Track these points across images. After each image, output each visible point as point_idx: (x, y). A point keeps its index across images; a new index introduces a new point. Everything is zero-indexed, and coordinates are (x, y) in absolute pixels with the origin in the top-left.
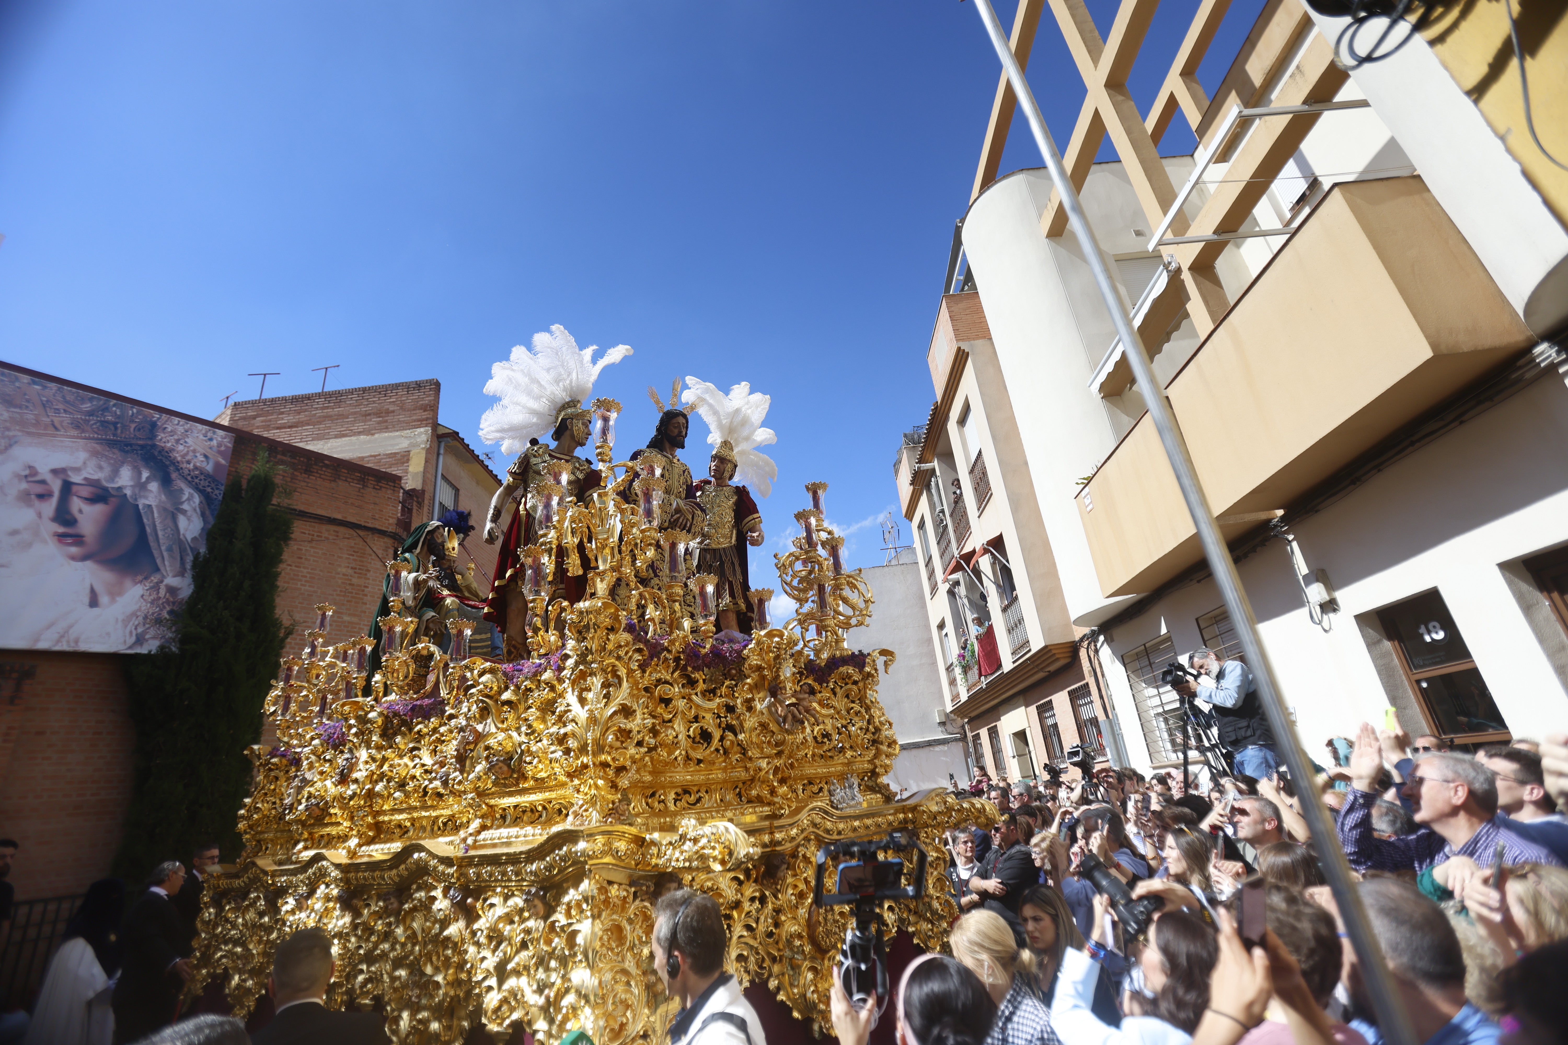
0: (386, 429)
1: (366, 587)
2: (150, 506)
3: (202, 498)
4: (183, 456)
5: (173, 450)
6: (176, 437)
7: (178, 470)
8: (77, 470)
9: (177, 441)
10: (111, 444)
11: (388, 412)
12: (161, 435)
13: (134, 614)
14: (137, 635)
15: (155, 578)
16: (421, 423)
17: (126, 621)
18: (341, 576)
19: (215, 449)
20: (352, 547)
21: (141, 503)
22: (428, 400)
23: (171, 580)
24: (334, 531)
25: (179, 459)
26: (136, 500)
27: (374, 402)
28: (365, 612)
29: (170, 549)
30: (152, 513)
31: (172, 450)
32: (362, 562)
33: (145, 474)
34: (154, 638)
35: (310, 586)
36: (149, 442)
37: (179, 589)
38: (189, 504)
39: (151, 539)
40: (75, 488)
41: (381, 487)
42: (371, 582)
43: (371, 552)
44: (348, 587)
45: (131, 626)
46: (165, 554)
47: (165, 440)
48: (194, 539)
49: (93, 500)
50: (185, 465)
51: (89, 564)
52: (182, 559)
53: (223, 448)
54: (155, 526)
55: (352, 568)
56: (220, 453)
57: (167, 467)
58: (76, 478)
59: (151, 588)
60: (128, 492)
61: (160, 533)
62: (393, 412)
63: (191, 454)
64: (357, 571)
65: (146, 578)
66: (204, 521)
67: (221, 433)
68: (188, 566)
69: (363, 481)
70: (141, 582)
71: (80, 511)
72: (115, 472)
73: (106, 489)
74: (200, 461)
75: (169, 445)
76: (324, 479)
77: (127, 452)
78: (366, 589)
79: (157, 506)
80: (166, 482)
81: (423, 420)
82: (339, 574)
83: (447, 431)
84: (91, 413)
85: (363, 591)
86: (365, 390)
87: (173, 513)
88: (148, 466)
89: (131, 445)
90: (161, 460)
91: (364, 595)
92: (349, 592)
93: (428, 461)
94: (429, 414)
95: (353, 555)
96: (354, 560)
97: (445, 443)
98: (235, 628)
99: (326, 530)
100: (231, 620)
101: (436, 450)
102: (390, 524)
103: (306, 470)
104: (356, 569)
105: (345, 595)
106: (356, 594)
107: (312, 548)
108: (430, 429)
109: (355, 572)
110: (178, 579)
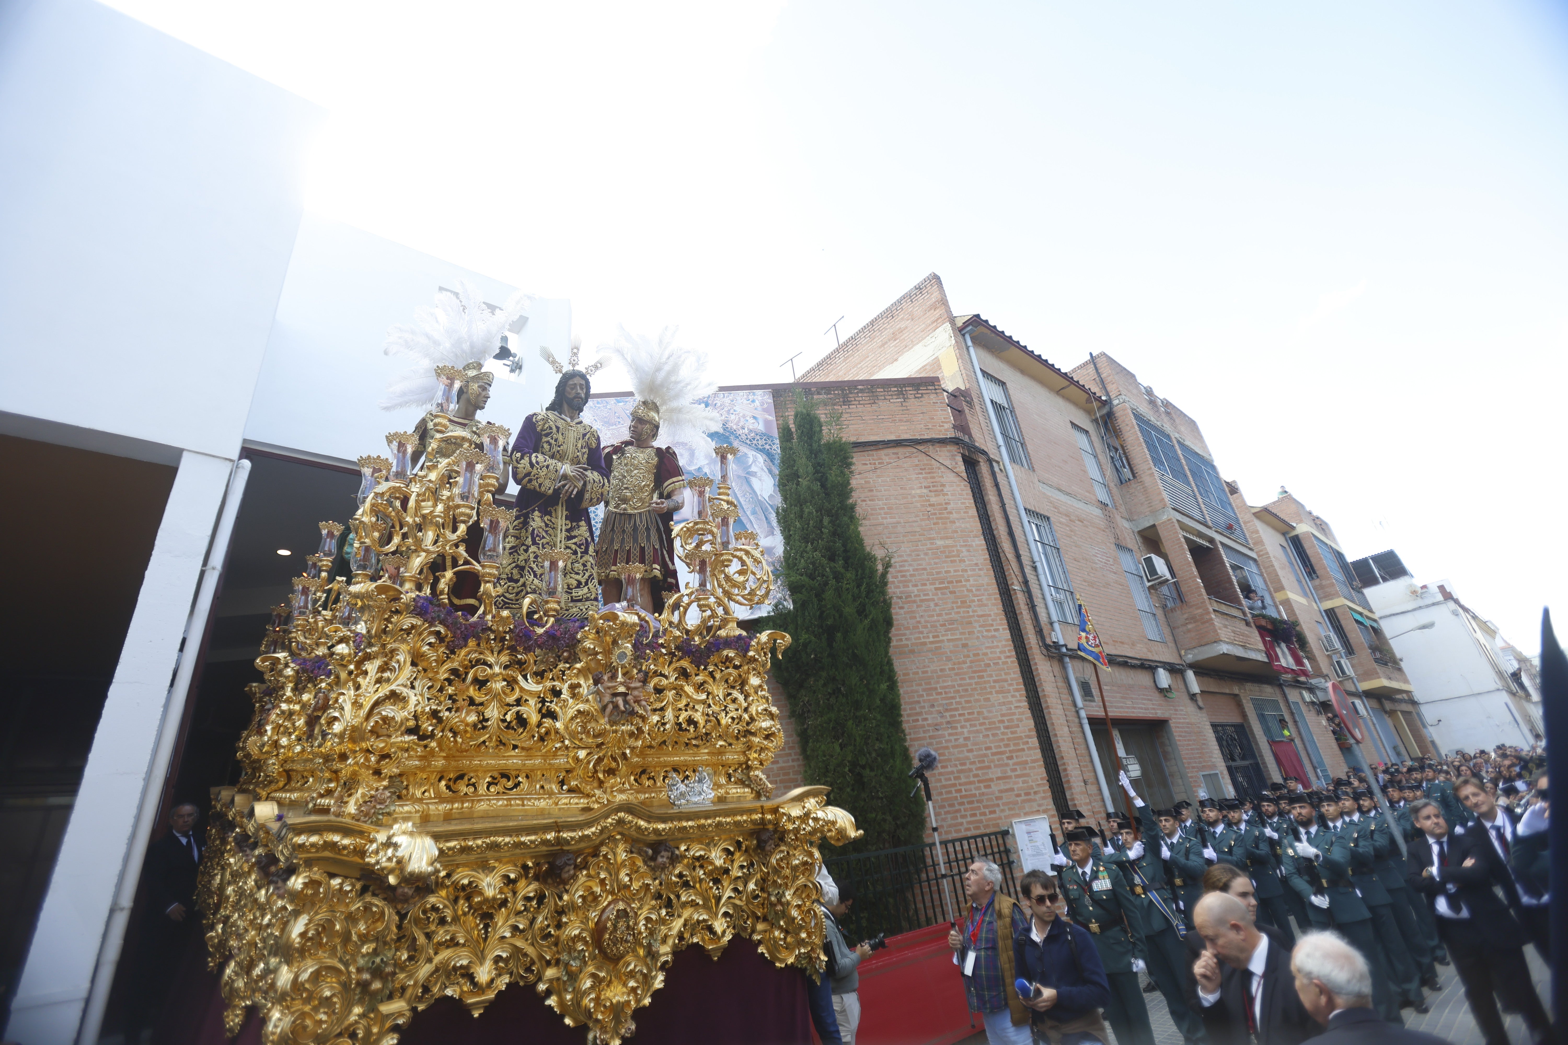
0: (907, 347)
1: (946, 504)
3: (764, 456)
4: (737, 424)
5: (730, 420)
6: (728, 408)
7: (739, 437)
9: (729, 412)
11: (901, 331)
16: (936, 324)
18: (917, 499)
19: (760, 409)
20: (917, 465)
22: (936, 295)
23: (766, 541)
24: (893, 453)
25: (735, 427)
27: (885, 329)
28: (957, 532)
29: (754, 513)
32: (934, 478)
35: (891, 518)
37: (774, 548)
38: (756, 465)
41: (922, 394)
42: (950, 497)
43: (938, 465)
44: (929, 509)
46: (753, 518)
47: (721, 414)
48: (771, 496)
50: (741, 432)
52: (767, 519)
53: (766, 406)
55: (925, 487)
56: (764, 410)
57: (729, 437)
60: (708, 470)
61: (742, 500)
62: (907, 327)
63: (742, 420)
64: (932, 489)
66: (773, 477)
67: (758, 392)
69: (901, 393)
72: (694, 455)
73: (691, 472)
74: (751, 424)
75: (725, 417)
76: (864, 405)
78: (949, 507)
81: (937, 320)
82: (915, 497)
83: (966, 319)
85: (946, 509)
86: (872, 323)
87: (747, 478)
90: (724, 433)
91: (948, 513)
92: (932, 514)
93: (960, 357)
94: (941, 311)
95: (921, 473)
96: (924, 478)
97: (970, 332)
98: (830, 568)
99: (886, 455)
100: (824, 561)
101: (963, 344)
102: (946, 430)
103: (844, 402)
104: (929, 487)
105: (929, 519)
106: (940, 514)
107: (878, 477)
108: (948, 326)
109: (930, 491)
110: (770, 538)
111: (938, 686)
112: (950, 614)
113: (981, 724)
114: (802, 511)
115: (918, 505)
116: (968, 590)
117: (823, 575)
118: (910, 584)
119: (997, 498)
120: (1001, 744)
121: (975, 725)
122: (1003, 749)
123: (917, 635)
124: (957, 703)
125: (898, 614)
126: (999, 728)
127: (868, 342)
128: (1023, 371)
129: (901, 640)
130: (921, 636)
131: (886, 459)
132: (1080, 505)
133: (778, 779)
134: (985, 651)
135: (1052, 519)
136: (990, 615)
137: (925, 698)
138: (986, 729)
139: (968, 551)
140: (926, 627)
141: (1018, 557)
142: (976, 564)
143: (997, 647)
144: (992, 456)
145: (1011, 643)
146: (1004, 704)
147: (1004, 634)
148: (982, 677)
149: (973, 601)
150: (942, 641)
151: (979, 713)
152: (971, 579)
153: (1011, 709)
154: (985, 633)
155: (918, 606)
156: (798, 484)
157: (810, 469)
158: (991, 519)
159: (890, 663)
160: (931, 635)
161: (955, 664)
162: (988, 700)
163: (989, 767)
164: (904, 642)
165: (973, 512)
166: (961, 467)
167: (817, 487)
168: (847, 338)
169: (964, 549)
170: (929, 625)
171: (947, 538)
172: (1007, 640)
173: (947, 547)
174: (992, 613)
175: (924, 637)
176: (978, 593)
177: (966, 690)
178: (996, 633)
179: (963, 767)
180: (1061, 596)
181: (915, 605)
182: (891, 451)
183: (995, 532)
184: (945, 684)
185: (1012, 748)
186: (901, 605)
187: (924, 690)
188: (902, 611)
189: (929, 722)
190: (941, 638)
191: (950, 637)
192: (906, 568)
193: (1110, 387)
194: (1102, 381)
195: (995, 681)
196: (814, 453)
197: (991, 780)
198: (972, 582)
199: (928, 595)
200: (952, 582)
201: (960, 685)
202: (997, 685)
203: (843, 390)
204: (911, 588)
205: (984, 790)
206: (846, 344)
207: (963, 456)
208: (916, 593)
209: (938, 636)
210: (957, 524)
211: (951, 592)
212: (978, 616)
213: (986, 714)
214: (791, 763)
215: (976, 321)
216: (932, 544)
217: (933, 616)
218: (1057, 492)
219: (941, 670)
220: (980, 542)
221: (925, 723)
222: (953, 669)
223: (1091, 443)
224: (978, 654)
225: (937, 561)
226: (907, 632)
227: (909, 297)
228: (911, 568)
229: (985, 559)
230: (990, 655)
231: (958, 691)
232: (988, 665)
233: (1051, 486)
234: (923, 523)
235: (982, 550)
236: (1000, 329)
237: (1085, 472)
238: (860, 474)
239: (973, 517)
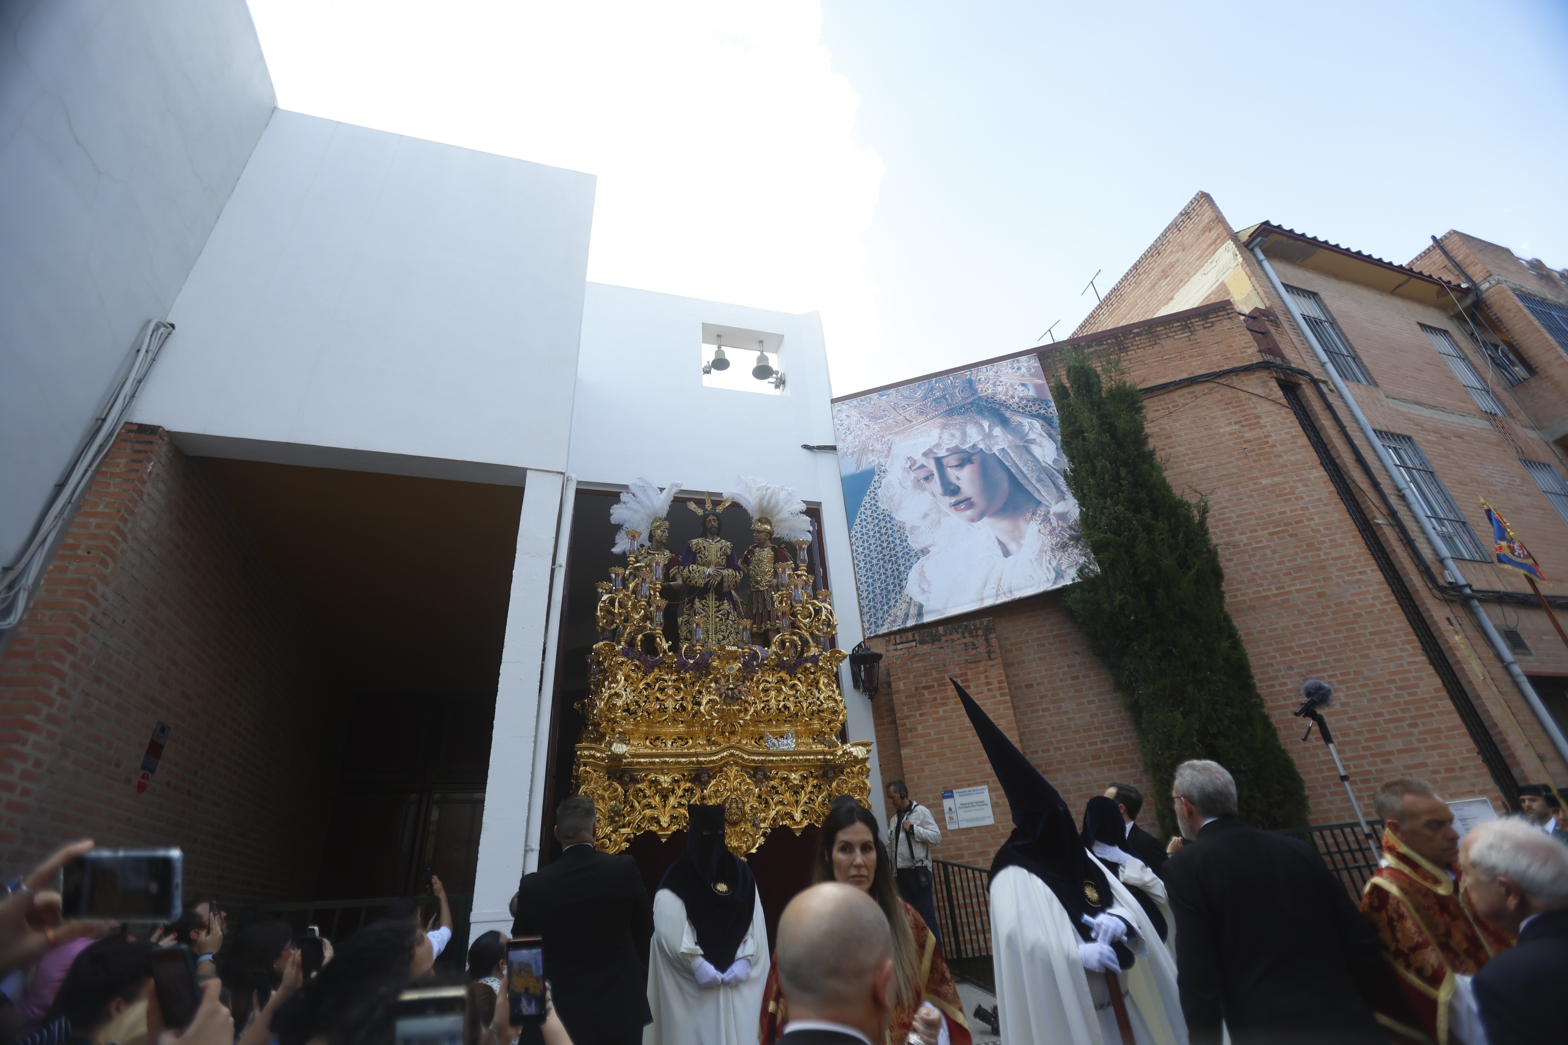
0: (1182, 282)
1: (1266, 437)
2: (1003, 449)
3: (1041, 421)
4: (1006, 394)
5: (995, 393)
6: (991, 382)
7: (1008, 408)
8: (938, 445)
9: (994, 384)
10: (950, 413)
11: (1171, 266)
12: (979, 387)
13: (1042, 551)
14: (1054, 569)
15: (1041, 511)
16: (1215, 245)
17: (1039, 560)
18: (1228, 437)
19: (1027, 375)
20: (1220, 401)
21: (996, 450)
22: (1208, 214)
23: (1057, 508)
24: (1189, 393)
25: (1004, 398)
26: (991, 450)
27: (1152, 269)
28: (1286, 466)
29: (1040, 480)
30: (1009, 454)
31: (994, 395)
32: (1244, 410)
33: (986, 424)
34: (1070, 567)
35: (1198, 463)
36: (975, 397)
37: (1068, 512)
38: (1033, 432)
39: (1019, 477)
40: (945, 461)
41: (1212, 323)
42: (1269, 428)
43: (1247, 395)
44: (1244, 446)
45: (1045, 564)
46: (1038, 486)
47: (985, 389)
48: (1055, 461)
49: (961, 465)
50: (1011, 401)
51: (985, 520)
52: (1054, 484)
53: (1033, 371)
54: (1016, 465)
55: (1236, 423)
56: (1032, 375)
57: (998, 410)
58: (942, 453)
59: (1043, 521)
60: (981, 446)
61: (1024, 469)
62: (1178, 260)
63: (1010, 389)
64: (1244, 423)
65: (1034, 514)
66: (1054, 441)
67: (1023, 358)
68: (1064, 488)
69: (1185, 327)
70: (1031, 518)
71: (958, 478)
72: (964, 434)
73: (964, 451)
74: (1021, 392)
75: (990, 391)
76: (1144, 348)
77: (964, 413)
78: (1270, 440)
79: (1009, 447)
80: (1004, 422)
81: (1214, 242)
82: (1224, 436)
83: (1252, 230)
84: (925, 398)
85: (1267, 442)
86: (1136, 266)
87: (1025, 446)
88: (984, 417)
89: (963, 406)
90: (991, 407)
91: (1270, 447)
92: (1249, 451)
93: (1252, 275)
94: (1218, 230)
95: (1228, 409)
96: (1232, 413)
97: (1260, 245)
98: (1137, 520)
99: (1180, 396)
100: (1129, 514)
101: (1254, 260)
102: (1251, 356)
103: (1120, 349)
104: (1241, 422)
105: (1246, 457)
106: (1260, 449)
107: (1175, 421)
108: (1230, 244)
109: (1243, 426)
110: (1062, 504)
111: (1294, 644)
112: (1295, 560)
113: (1362, 686)
114: (1094, 467)
115: (1231, 443)
116: (1313, 531)
117: (1130, 530)
118: (1236, 533)
119: (1333, 422)
120: (1397, 709)
121: (1353, 688)
122: (1400, 715)
123: (1255, 589)
124: (1323, 663)
125: (1229, 566)
126: (1389, 690)
127: (1134, 289)
128: (1339, 276)
129: (1236, 596)
130: (1261, 589)
131: (1181, 401)
132: (1455, 418)
133: (1111, 759)
134: (1350, 598)
135: (1415, 439)
136: (1349, 556)
137: (1279, 659)
138: (1371, 692)
139: (1305, 485)
140: (1265, 578)
141: (1376, 485)
142: (1320, 500)
143: (1368, 592)
144: (1316, 377)
145: (1386, 586)
146: (1391, 660)
147: (1374, 576)
148: (1353, 629)
149: (1324, 542)
150: (1290, 592)
151: (1355, 673)
152: (1315, 517)
153: (1402, 665)
154: (1347, 578)
155: (1250, 556)
156: (1084, 439)
157: (1095, 421)
158: (1329, 447)
159: (1227, 619)
160: (1273, 587)
161: (1311, 617)
162: (1367, 656)
163: (1384, 738)
164: (1240, 598)
165: (1304, 440)
166: (1278, 393)
167: (1106, 438)
168: (1108, 291)
169: (1299, 485)
170: (1268, 576)
171: (1274, 475)
172: (1380, 583)
173: (1277, 484)
174: (1352, 553)
175: (1265, 590)
176: (1328, 532)
177: (1334, 647)
178: (1363, 577)
179: (1347, 739)
180: (1449, 528)
181: (1246, 555)
182: (1185, 391)
183: (1338, 461)
184: (1303, 642)
185: (1414, 713)
186: (1228, 557)
187: (1275, 650)
188: (1231, 564)
189: (1290, 686)
190: (1287, 589)
191: (1299, 587)
192: (1228, 515)
193: (1470, 271)
194: (1458, 266)
195: (1372, 634)
196: (1096, 405)
197: (1391, 753)
198: (1317, 520)
199: (1261, 542)
200: (1290, 524)
201: (1323, 642)
202: (1376, 638)
203: (1116, 338)
204: (1238, 537)
205: (1381, 766)
206: (1108, 298)
207: (1278, 381)
208: (1245, 541)
209: (1282, 587)
210: (1285, 458)
211: (1291, 536)
212: (1334, 559)
213: (1367, 673)
214: (1123, 742)
215: (1266, 230)
216: (1255, 484)
217: (1272, 565)
218: (1415, 406)
219: (1295, 626)
220: (1319, 474)
221: (1284, 688)
222: (1311, 623)
223: (1455, 344)
224: (1342, 604)
225: (1265, 502)
226: (1242, 586)
227: (1175, 226)
228: (1234, 515)
229: (1330, 493)
230: (1360, 604)
231: (1322, 649)
232: (1360, 615)
233: (1405, 401)
234: (1240, 463)
235: (1325, 482)
236: (1298, 231)
237: (1453, 378)
238: (1152, 421)
239: (1304, 446)
